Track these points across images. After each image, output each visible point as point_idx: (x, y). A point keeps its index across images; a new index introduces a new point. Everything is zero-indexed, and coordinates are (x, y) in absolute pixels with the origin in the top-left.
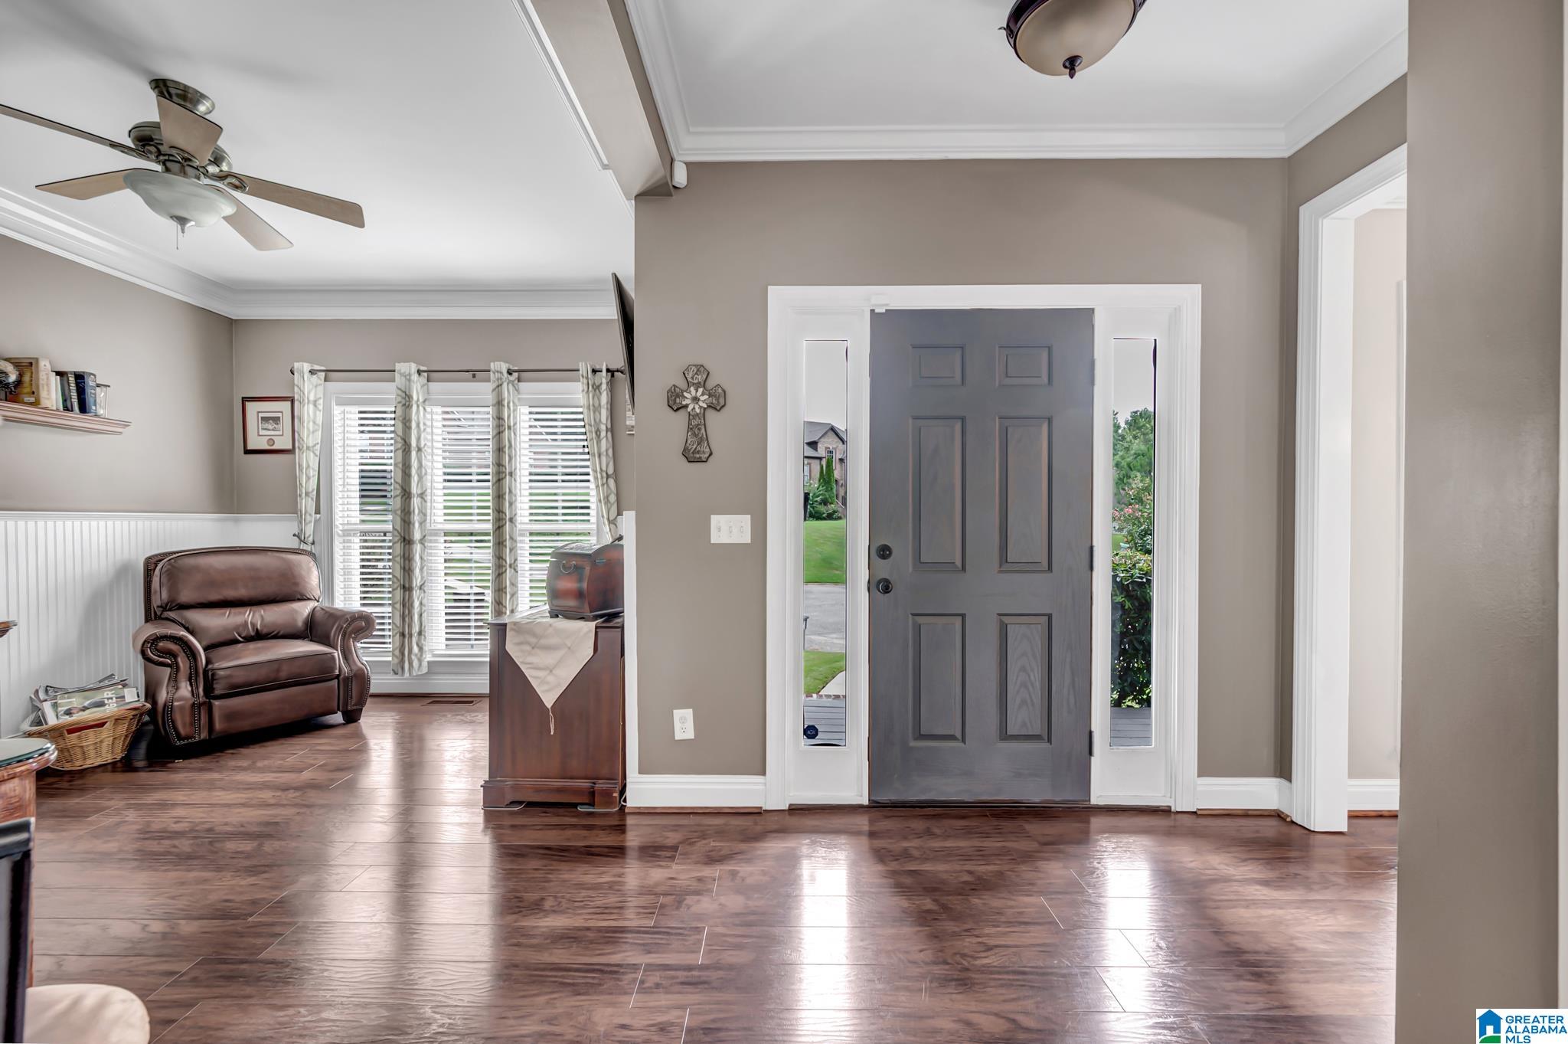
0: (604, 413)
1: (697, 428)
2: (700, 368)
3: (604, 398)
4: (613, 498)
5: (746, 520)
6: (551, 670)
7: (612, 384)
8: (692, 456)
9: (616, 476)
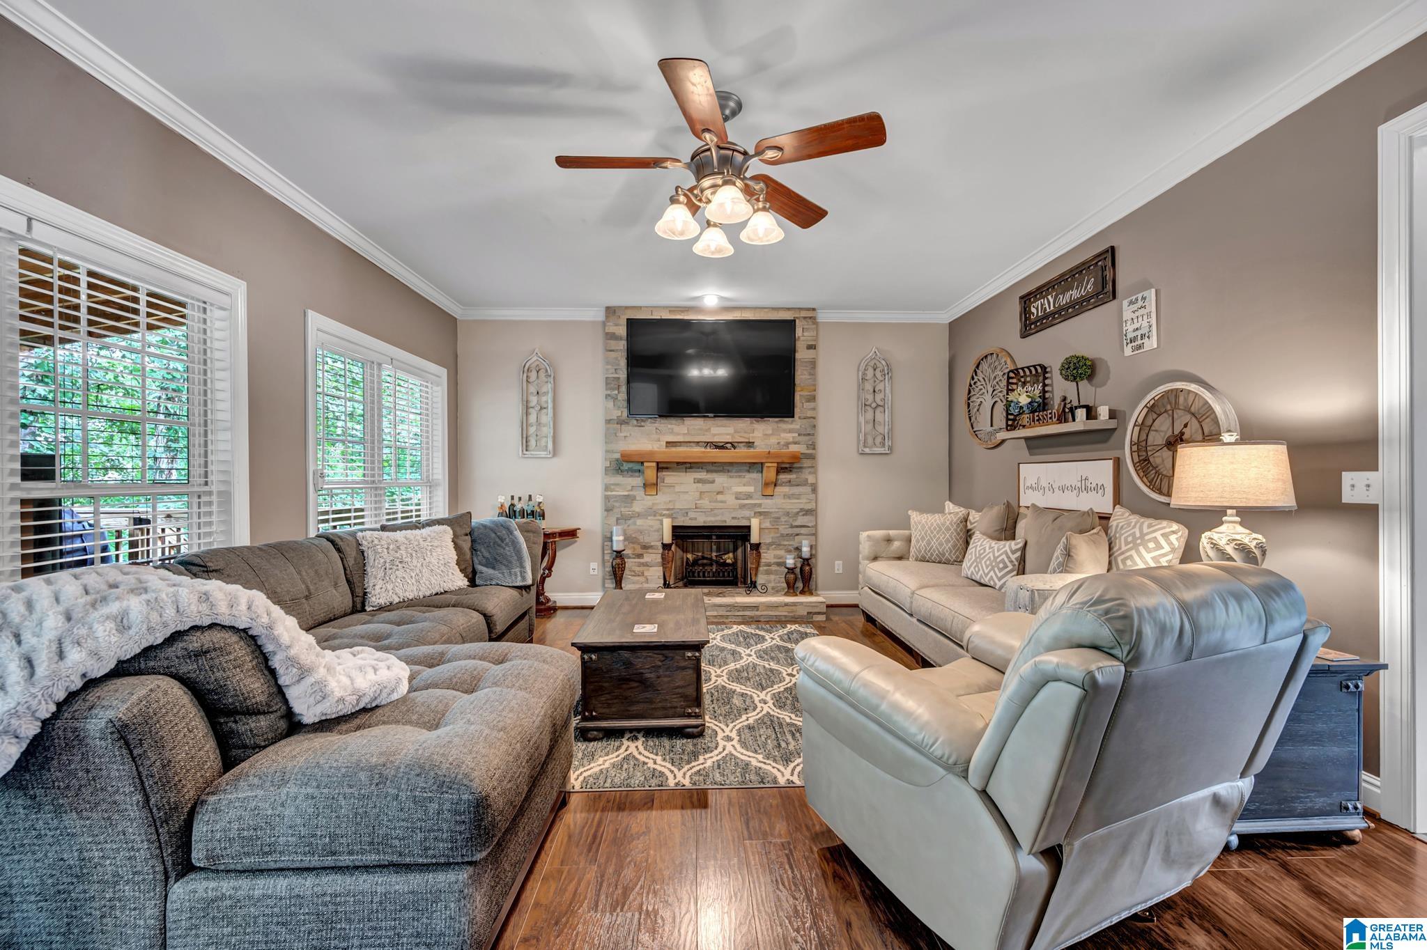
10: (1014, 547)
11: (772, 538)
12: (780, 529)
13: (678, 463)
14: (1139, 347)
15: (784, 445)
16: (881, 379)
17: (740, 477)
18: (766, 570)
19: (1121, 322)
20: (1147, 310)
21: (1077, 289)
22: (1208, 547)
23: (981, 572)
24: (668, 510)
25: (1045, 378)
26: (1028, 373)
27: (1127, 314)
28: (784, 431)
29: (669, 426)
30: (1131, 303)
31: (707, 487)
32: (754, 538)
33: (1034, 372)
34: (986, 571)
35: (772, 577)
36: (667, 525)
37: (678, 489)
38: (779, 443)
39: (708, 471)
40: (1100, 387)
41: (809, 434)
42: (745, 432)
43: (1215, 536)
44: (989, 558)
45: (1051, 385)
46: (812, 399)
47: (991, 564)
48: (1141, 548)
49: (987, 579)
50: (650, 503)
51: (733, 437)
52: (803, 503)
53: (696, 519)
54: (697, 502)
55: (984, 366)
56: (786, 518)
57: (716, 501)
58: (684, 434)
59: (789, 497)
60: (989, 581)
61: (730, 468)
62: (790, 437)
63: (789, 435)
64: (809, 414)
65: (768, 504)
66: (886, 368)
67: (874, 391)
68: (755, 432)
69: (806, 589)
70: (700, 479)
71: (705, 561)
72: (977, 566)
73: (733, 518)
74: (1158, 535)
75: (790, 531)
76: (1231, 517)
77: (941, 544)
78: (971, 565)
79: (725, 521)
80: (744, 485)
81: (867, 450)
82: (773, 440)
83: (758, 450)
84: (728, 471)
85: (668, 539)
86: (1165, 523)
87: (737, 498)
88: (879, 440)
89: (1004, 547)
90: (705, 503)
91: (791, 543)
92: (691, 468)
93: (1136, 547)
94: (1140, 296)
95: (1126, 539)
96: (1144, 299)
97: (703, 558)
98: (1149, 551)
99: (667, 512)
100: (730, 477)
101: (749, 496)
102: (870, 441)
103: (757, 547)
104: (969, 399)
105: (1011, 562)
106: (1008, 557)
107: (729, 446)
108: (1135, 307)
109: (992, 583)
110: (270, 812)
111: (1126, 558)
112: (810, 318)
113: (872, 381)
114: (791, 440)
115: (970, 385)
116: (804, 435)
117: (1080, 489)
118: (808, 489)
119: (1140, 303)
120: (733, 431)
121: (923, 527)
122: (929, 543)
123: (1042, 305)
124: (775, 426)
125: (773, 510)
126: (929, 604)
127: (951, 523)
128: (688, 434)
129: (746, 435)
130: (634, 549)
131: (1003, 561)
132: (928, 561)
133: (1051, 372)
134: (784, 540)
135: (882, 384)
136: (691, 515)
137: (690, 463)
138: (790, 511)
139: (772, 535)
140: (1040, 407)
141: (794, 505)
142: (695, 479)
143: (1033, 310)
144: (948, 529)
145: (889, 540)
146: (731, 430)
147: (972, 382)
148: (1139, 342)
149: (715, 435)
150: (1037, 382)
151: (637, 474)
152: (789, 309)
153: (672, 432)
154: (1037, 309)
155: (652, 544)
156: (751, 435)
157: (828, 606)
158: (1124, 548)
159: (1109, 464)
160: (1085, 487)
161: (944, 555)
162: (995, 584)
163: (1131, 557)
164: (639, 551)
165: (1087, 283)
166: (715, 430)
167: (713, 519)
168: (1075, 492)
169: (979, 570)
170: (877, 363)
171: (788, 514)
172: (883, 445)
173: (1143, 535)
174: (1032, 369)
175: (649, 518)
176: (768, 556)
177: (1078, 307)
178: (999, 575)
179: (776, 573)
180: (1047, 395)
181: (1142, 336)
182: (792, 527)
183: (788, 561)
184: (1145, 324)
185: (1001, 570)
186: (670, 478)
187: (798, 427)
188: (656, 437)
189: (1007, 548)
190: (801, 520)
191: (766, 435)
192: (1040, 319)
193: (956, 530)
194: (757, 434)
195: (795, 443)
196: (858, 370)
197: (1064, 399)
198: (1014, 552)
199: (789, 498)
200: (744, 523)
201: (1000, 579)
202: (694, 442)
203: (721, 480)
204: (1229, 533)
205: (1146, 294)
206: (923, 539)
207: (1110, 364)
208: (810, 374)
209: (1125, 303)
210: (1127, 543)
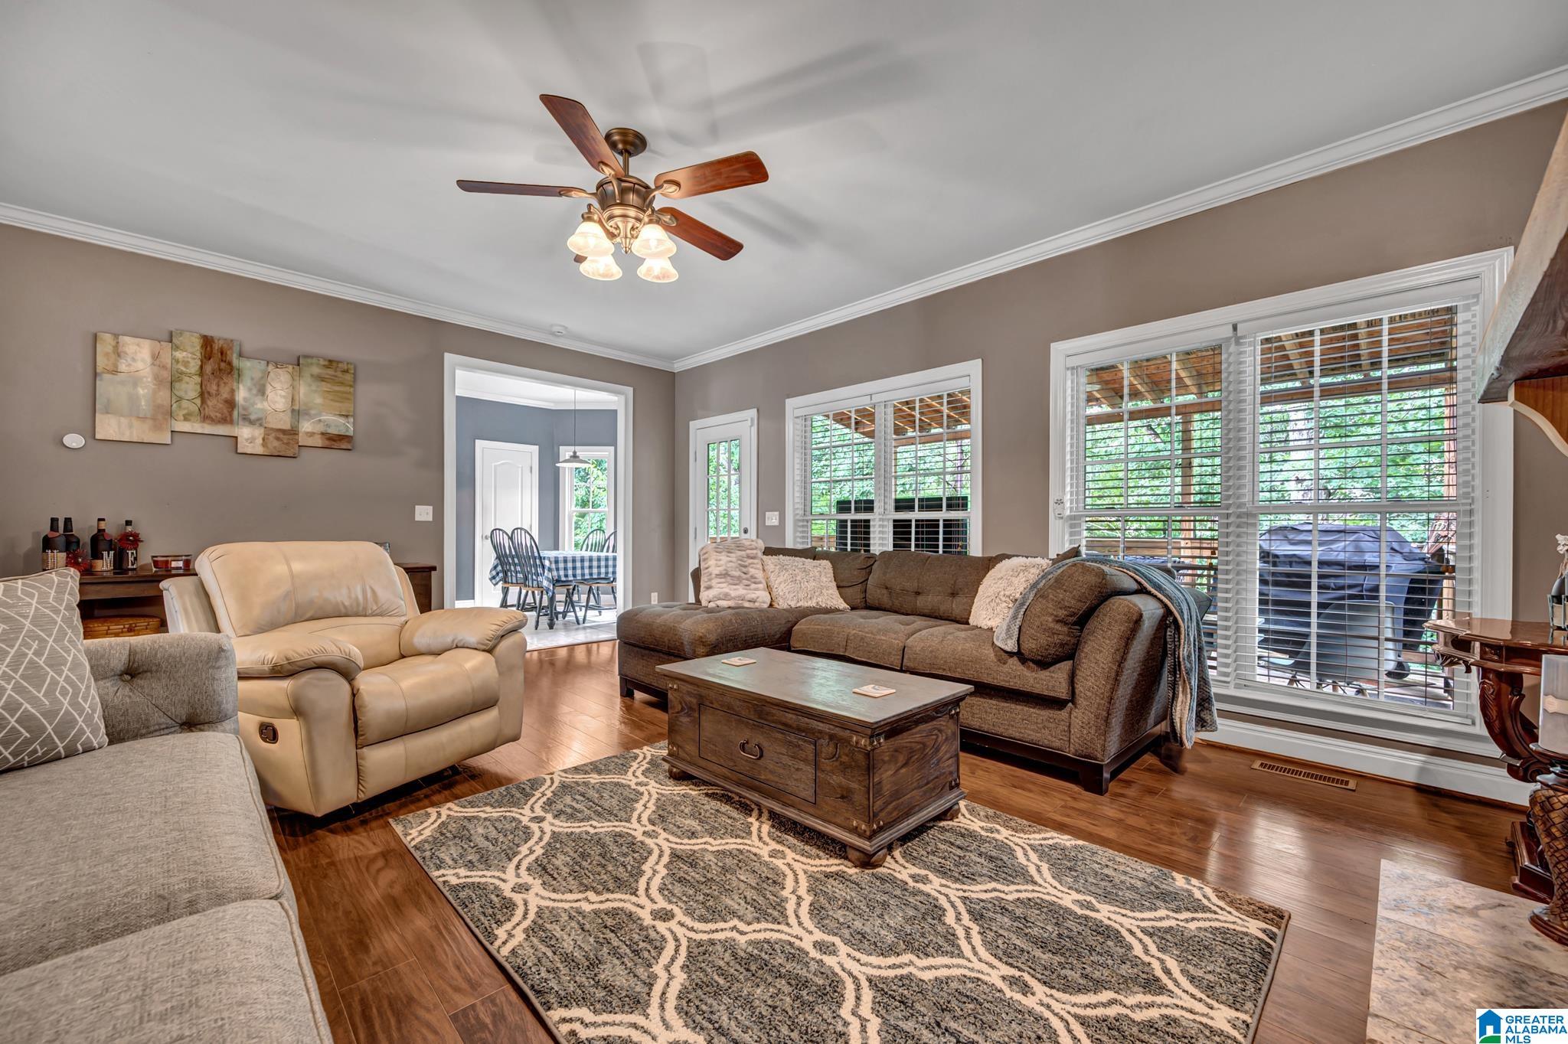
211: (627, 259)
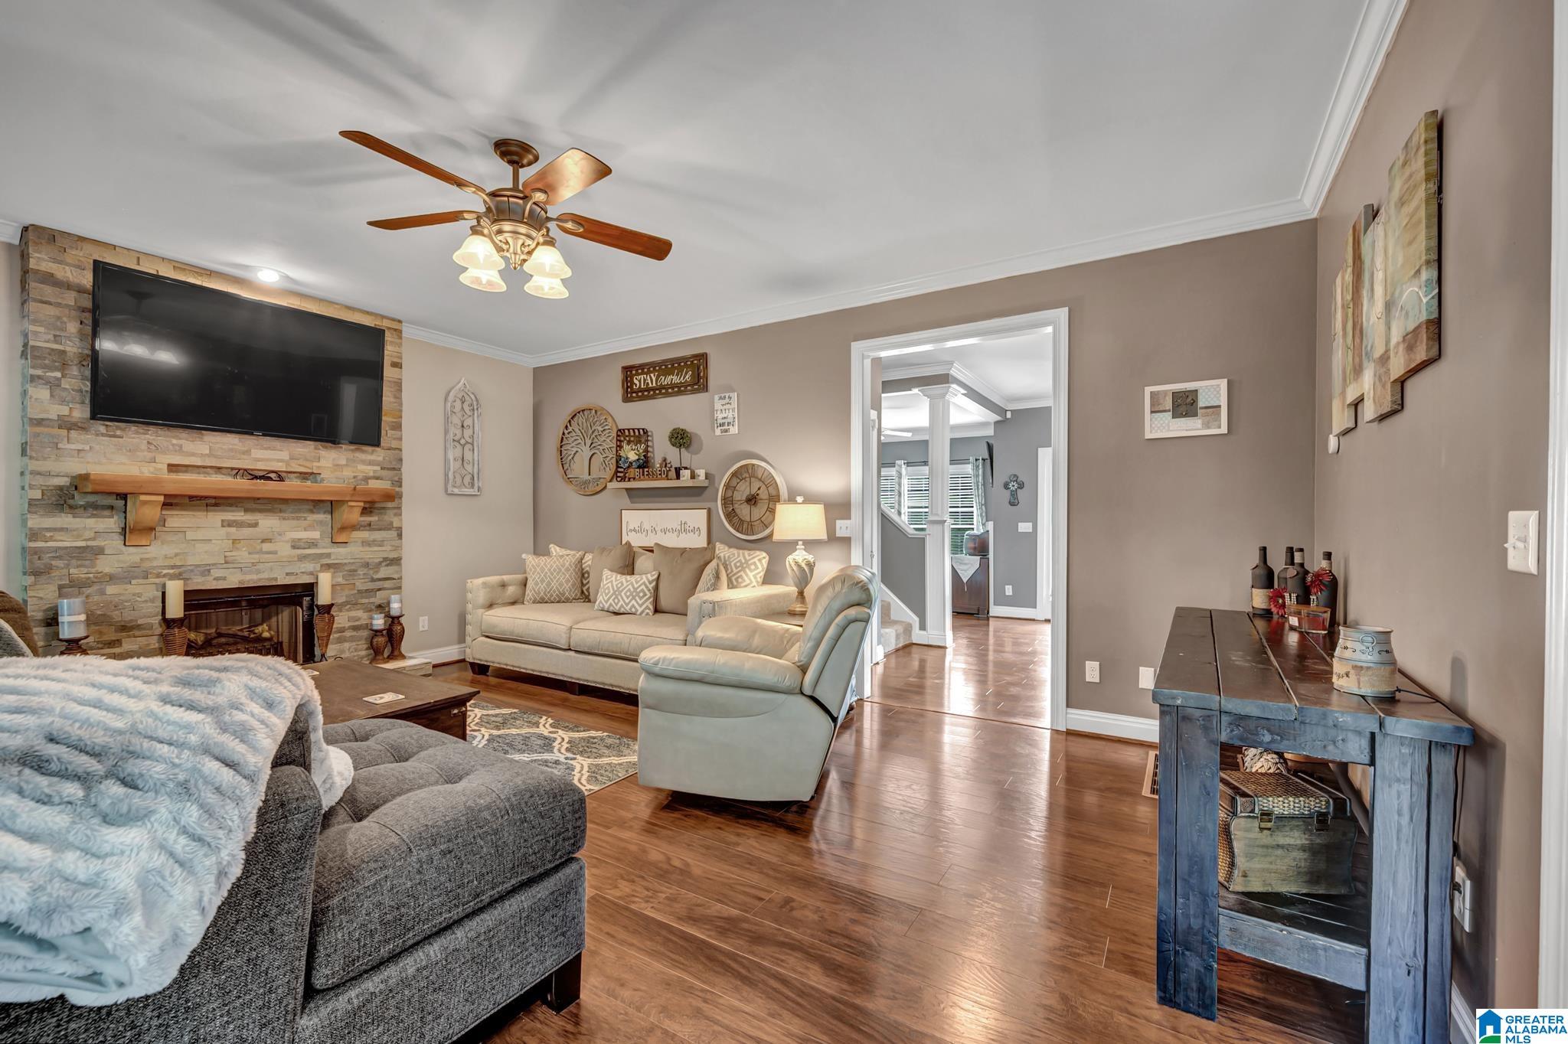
0: (980, 478)
1: (1014, 494)
2: (1015, 475)
3: (981, 471)
4: (984, 514)
5: (1030, 525)
6: (965, 571)
7: (984, 465)
8: (1012, 504)
9: (986, 504)
10: (651, 579)
11: (346, 596)
12: (357, 584)
13: (191, 498)
14: (726, 431)
15: (362, 480)
16: (469, 413)
17: (298, 518)
18: (338, 638)
19: (713, 411)
20: (732, 406)
21: (677, 375)
22: (793, 564)
23: (622, 602)
24: (173, 567)
25: (647, 441)
26: (632, 433)
27: (718, 405)
28: (363, 462)
29: (174, 441)
30: (721, 398)
31: (246, 532)
32: (324, 597)
33: (637, 434)
34: (627, 601)
35: (347, 645)
36: (175, 592)
37: (190, 535)
38: (355, 477)
39: (246, 510)
40: (696, 454)
41: (394, 469)
42: (307, 460)
43: (797, 558)
44: (629, 590)
45: (652, 447)
46: (398, 427)
47: (631, 594)
48: (747, 570)
49: (628, 608)
50: (137, 559)
51: (288, 464)
52: (387, 552)
53: (224, 579)
54: (227, 554)
55: (580, 419)
56: (365, 571)
57: (261, 552)
58: (202, 455)
59: (366, 543)
60: (631, 609)
61: (283, 507)
62: (370, 470)
63: (369, 467)
64: (394, 444)
65: (340, 554)
66: (475, 403)
67: (463, 426)
68: (322, 460)
69: (396, 653)
70: (235, 521)
71: (223, 640)
72: (616, 597)
73: (287, 574)
74: (756, 560)
75: (371, 586)
76: (800, 546)
77: (561, 585)
78: (609, 599)
79: (276, 579)
80: (305, 530)
81: (456, 491)
82: (348, 473)
83: (325, 484)
84: (281, 511)
85: (176, 609)
86: (758, 553)
87: (294, 547)
88: (467, 479)
89: (642, 579)
90: (242, 555)
91: (372, 600)
92: (216, 505)
93: (743, 569)
94: (727, 395)
95: (735, 564)
96: (730, 398)
97: (220, 635)
98: (751, 571)
99: (171, 571)
100: (284, 519)
101: (313, 544)
102: (459, 480)
103: (328, 609)
104: (561, 447)
105: (649, 590)
106: (647, 587)
107: (273, 475)
108: (724, 402)
109: (633, 610)
110: (409, 884)
111: (738, 578)
112: (395, 330)
113: (459, 415)
114: (371, 474)
115: (564, 434)
116: (388, 469)
117: (680, 531)
118: (394, 533)
119: (727, 400)
120: (288, 458)
121: (542, 570)
122: (549, 584)
123: (645, 380)
124: (350, 455)
125: (345, 561)
126: (597, 634)
127: (570, 565)
128: (210, 455)
129: (308, 464)
130: (101, 633)
131: (642, 591)
132: (546, 602)
133: (652, 436)
134: (362, 598)
135: (471, 418)
136: (215, 573)
137: (215, 498)
138: (370, 561)
139: (347, 592)
140: (644, 464)
141: (374, 554)
142: (223, 521)
143: (636, 381)
144: (567, 570)
145: (503, 585)
146: (285, 455)
147: (566, 432)
148: (726, 427)
149: (258, 460)
150: (640, 442)
151: (107, 513)
152: (368, 313)
153: (180, 450)
154: (640, 381)
155: (140, 622)
156: (315, 464)
157: (435, 666)
158: (735, 571)
159: (705, 512)
160: (683, 529)
161: (563, 595)
162: (637, 610)
163: (741, 576)
164: (112, 636)
165: (686, 374)
166: (257, 453)
167: (254, 577)
168: (676, 533)
169: (619, 601)
170: (465, 395)
171: (367, 565)
172: (473, 486)
173: (747, 561)
174: (636, 431)
175: (133, 582)
176: (341, 619)
177: (678, 390)
178: (640, 602)
179: (352, 639)
180: (649, 454)
181: (729, 424)
182: (373, 580)
183: (375, 622)
184: (730, 415)
185: (641, 598)
186: (177, 519)
187: (381, 459)
188: (149, 455)
189: (645, 579)
190: (384, 572)
191: (337, 465)
192: (641, 390)
193: (574, 570)
194: (323, 463)
195: (377, 478)
196: (446, 399)
197: (665, 460)
198: (650, 583)
199: (369, 545)
200: (306, 579)
201: (641, 606)
202: (211, 467)
203: (268, 523)
204: (800, 556)
205: (731, 395)
206: (542, 581)
207: (702, 438)
208: (395, 397)
209: (716, 397)
210: (737, 567)
211: (515, 274)
